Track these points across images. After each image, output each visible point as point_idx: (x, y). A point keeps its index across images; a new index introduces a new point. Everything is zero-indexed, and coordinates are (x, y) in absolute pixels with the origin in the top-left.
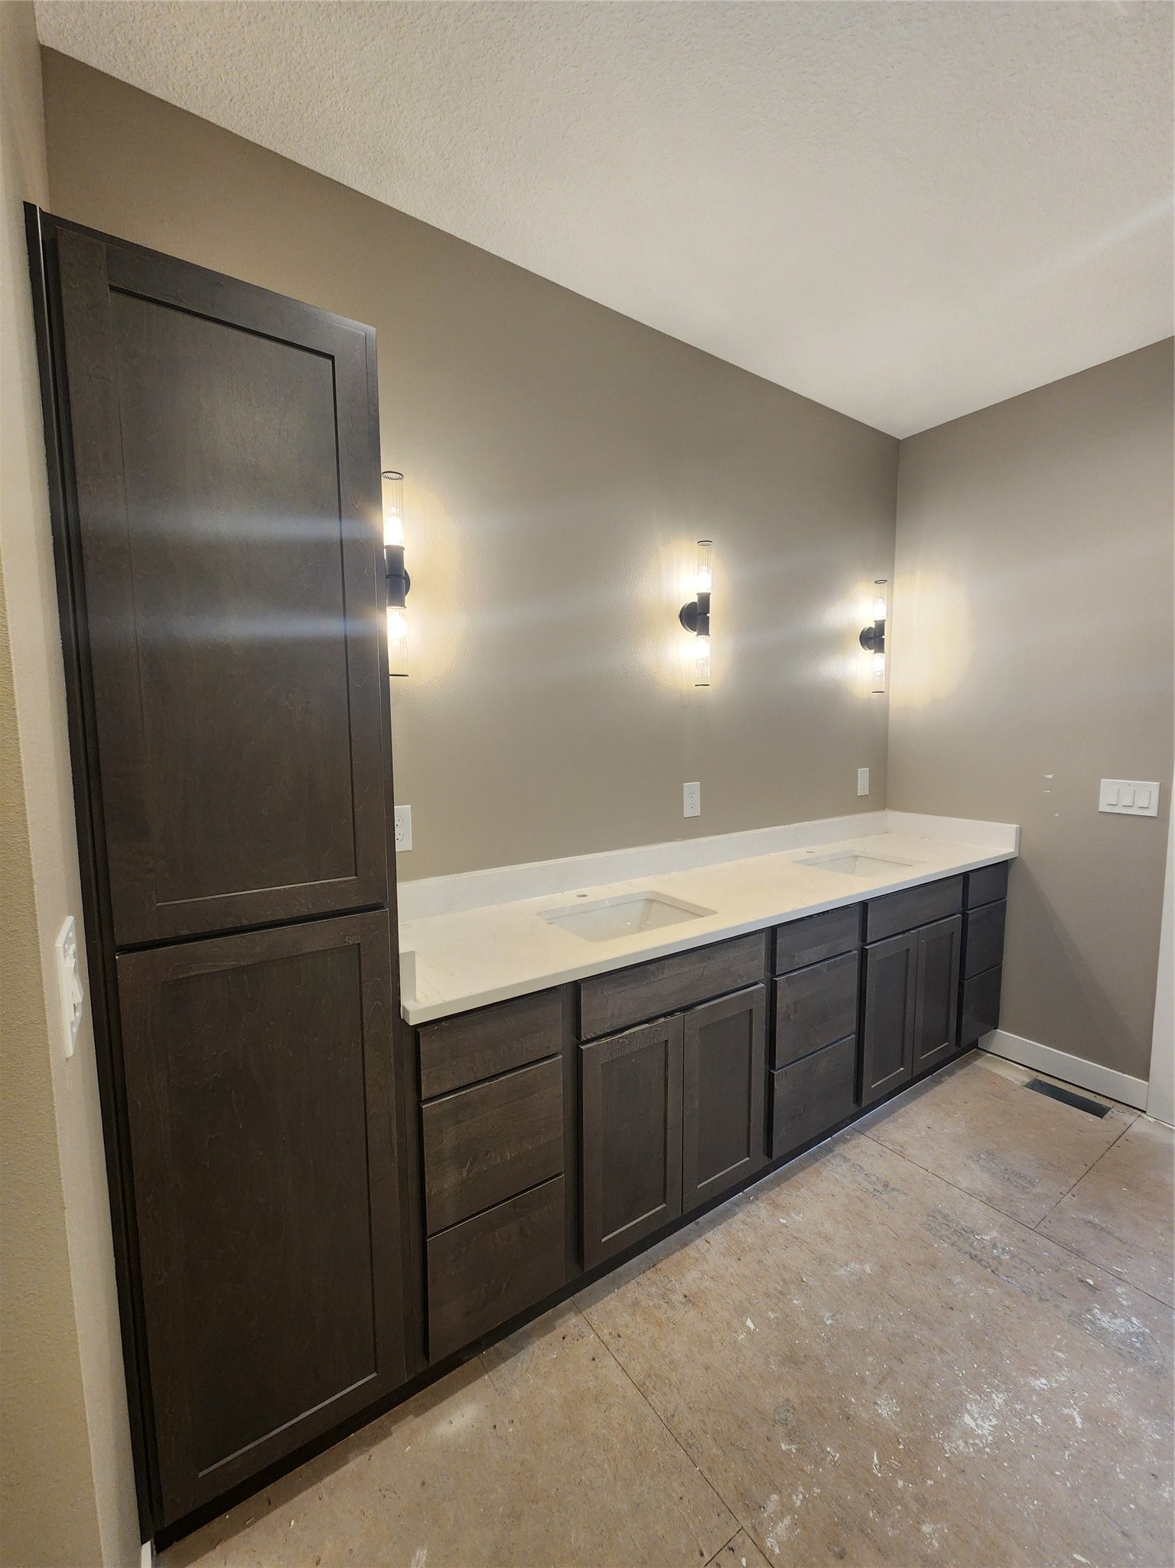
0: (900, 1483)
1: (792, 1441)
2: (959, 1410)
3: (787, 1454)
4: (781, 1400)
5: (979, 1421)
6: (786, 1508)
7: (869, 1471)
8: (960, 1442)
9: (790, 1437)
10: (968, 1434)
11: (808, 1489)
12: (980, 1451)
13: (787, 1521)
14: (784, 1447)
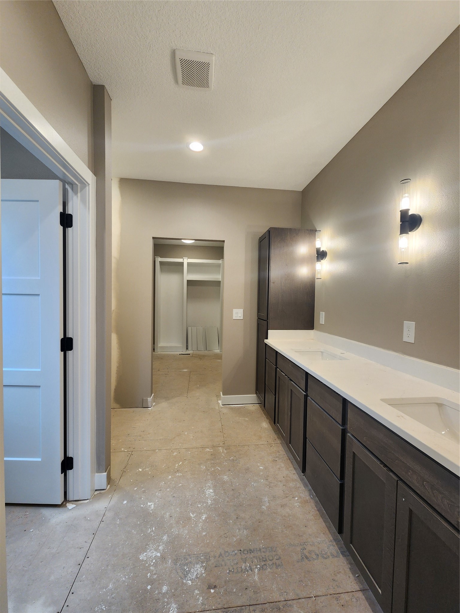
0: (213, 469)
1: (232, 459)
2: (215, 492)
3: (231, 457)
4: (240, 463)
5: (209, 492)
6: (223, 452)
7: (218, 466)
8: (209, 485)
9: (233, 460)
10: (210, 488)
11: (223, 457)
12: (205, 487)
13: (221, 451)
14: (232, 458)
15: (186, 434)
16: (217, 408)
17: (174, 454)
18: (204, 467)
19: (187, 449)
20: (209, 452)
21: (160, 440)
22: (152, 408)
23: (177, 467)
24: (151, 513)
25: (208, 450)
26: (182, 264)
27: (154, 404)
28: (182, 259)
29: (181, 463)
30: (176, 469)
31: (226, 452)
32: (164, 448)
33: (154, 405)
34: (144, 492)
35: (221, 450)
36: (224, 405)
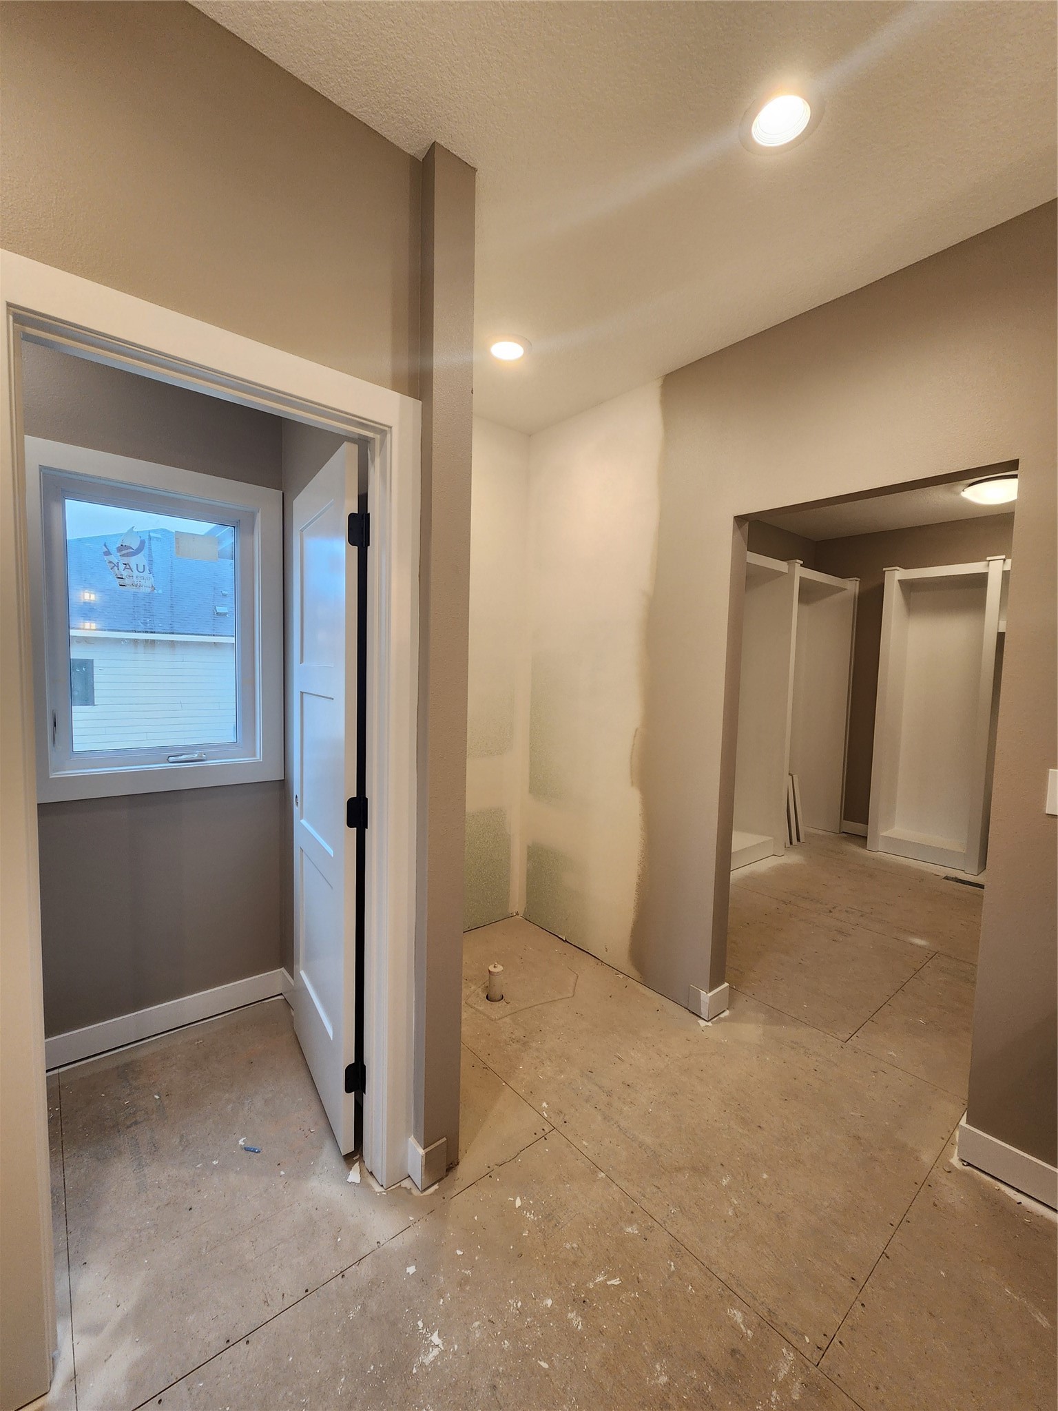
6: (783, 1387)
13: (781, 1375)
15: (725, 1182)
16: (927, 1158)
17: (629, 1230)
18: (664, 1379)
19: (678, 1248)
20: (734, 1327)
21: (641, 1145)
22: (709, 1024)
23: (596, 1285)
24: (411, 1372)
25: (738, 1316)
26: (980, 580)
27: (727, 1013)
28: (985, 563)
29: (616, 1282)
30: (589, 1291)
31: (796, 1397)
32: (624, 1184)
33: (724, 1020)
34: (464, 1281)
35: (785, 1364)
36: (969, 1165)
